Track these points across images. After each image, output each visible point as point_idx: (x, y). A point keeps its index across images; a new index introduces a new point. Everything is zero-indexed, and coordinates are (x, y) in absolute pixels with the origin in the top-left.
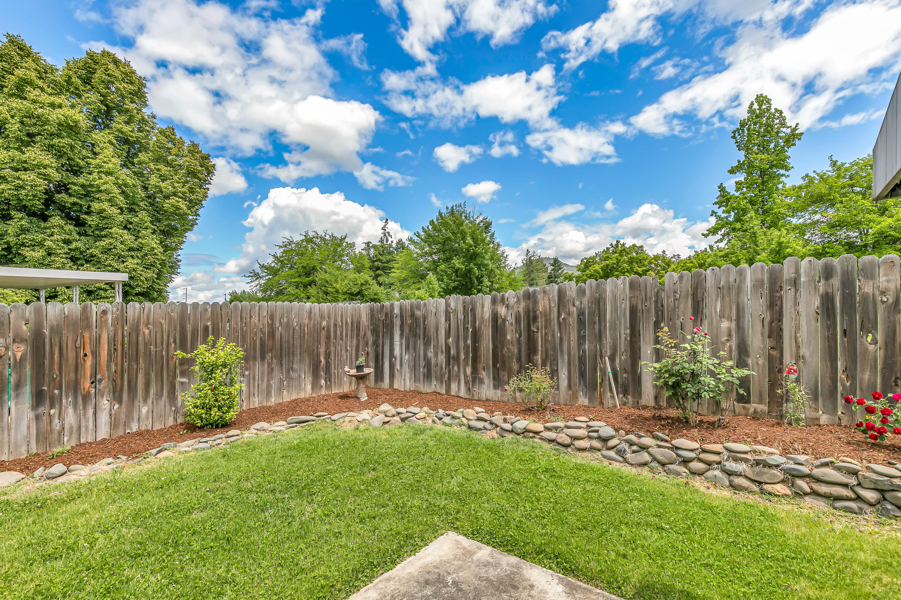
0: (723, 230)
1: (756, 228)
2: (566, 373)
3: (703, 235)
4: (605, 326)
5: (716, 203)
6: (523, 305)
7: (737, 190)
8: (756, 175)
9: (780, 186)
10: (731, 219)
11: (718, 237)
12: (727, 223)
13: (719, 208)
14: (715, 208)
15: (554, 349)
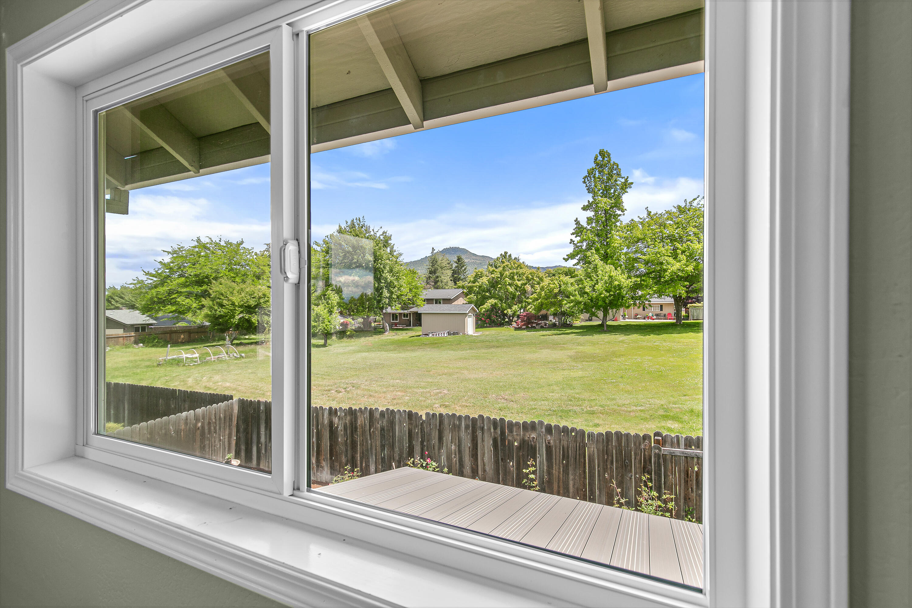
0: (578, 256)
1: (596, 261)
2: (374, 468)
3: (564, 259)
4: (396, 439)
5: (573, 234)
6: (348, 418)
7: (588, 224)
8: (602, 214)
9: (618, 224)
10: (584, 247)
11: (575, 261)
12: (581, 251)
13: (576, 237)
14: (573, 237)
15: (367, 450)
